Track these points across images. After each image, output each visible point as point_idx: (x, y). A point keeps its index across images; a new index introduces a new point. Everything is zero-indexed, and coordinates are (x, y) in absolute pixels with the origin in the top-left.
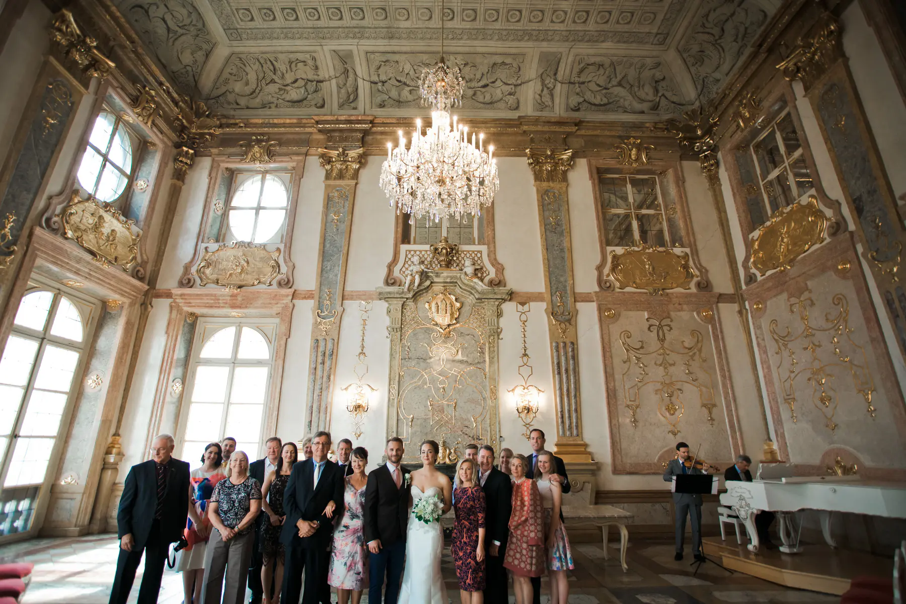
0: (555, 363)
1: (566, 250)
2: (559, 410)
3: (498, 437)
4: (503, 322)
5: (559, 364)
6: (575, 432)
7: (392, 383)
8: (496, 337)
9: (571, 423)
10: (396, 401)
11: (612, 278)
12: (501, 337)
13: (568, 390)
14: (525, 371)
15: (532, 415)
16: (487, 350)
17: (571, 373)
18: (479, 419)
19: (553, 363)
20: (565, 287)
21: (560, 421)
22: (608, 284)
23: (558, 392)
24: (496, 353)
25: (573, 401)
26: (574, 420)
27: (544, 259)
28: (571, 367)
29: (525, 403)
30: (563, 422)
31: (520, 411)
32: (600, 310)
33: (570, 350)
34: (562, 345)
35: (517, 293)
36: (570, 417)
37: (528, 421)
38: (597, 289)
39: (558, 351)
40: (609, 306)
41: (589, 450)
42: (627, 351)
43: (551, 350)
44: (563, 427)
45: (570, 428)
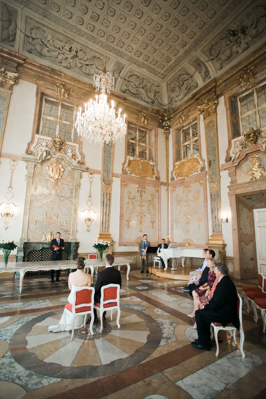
0: (102, 201)
1: (112, 154)
2: (102, 220)
3: (76, 230)
4: (82, 181)
5: (103, 202)
6: (107, 230)
7: (26, 203)
9: (105, 226)
10: (28, 212)
11: (127, 169)
12: (80, 187)
13: (106, 213)
14: (90, 203)
15: (91, 222)
16: (74, 192)
17: (108, 206)
18: (68, 223)
19: (101, 201)
20: (110, 170)
21: (101, 225)
22: (126, 172)
23: (102, 213)
24: (78, 194)
25: (107, 217)
26: (107, 225)
27: (102, 156)
28: (108, 204)
29: (89, 217)
30: (102, 225)
31: (86, 220)
32: (121, 181)
33: (109, 196)
34: (105, 194)
35: (89, 169)
36: (105, 223)
37: (89, 224)
38: (121, 173)
39: (103, 196)
40: (125, 180)
41: (111, 236)
42: (129, 199)
43: (101, 195)
44: (103, 228)
45: (105, 228)
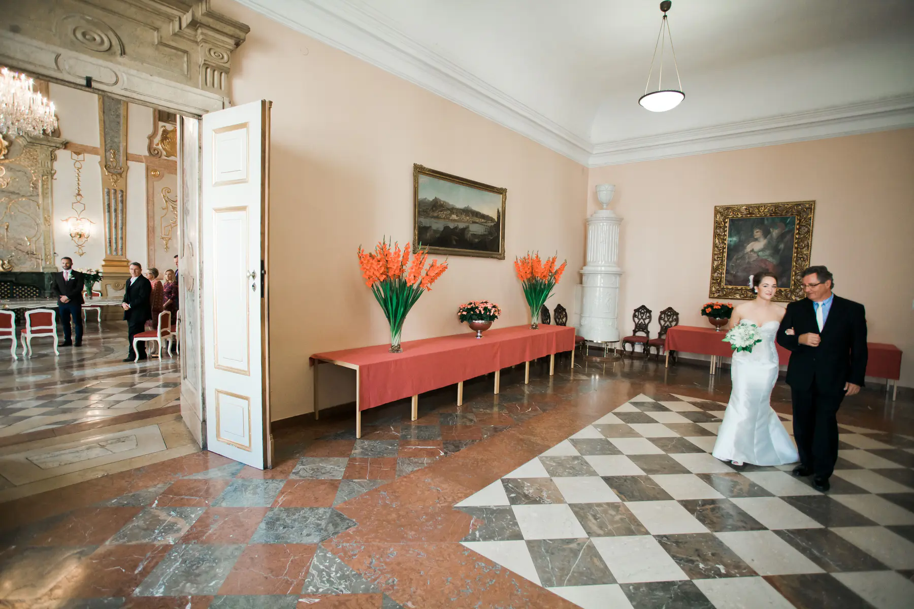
0: (106, 204)
1: (122, 117)
2: (108, 237)
3: (52, 253)
4: (56, 165)
5: (109, 205)
6: (120, 253)
8: (50, 177)
11: (160, 147)
12: (54, 177)
13: (116, 224)
14: (79, 207)
15: (83, 239)
16: (40, 186)
17: (119, 212)
18: (34, 239)
19: (104, 203)
20: (119, 147)
21: (108, 245)
22: (156, 152)
23: (107, 225)
24: (50, 190)
25: (120, 232)
26: (120, 245)
27: (100, 120)
28: (120, 208)
29: (78, 231)
30: (110, 246)
31: (73, 235)
32: (147, 169)
33: (120, 196)
34: (112, 191)
35: (73, 144)
36: (116, 243)
37: (79, 243)
38: (147, 154)
39: (108, 195)
40: (156, 168)
42: (166, 201)
43: (103, 194)
44: (111, 250)
45: (116, 249)
